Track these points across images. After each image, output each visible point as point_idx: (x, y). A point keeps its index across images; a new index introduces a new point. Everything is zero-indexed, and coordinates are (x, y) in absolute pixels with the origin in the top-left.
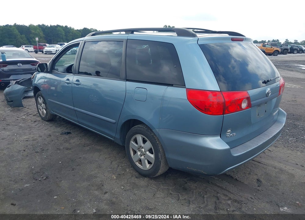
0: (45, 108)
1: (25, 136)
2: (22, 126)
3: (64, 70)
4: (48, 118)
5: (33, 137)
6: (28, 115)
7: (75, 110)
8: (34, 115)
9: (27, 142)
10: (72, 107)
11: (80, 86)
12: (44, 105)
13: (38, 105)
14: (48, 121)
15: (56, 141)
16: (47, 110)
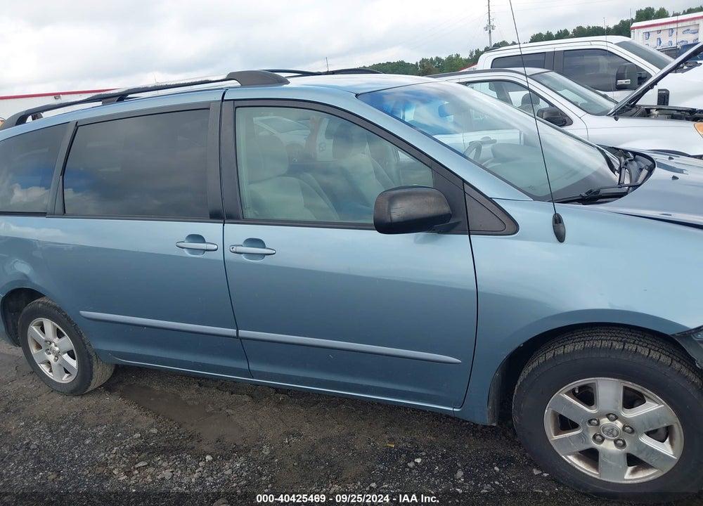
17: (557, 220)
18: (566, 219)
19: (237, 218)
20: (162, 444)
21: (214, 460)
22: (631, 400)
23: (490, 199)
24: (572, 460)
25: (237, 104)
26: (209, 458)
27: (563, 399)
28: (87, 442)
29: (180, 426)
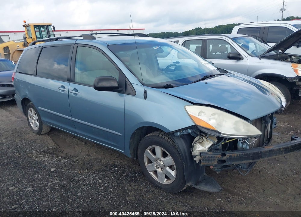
17: (145, 92)
18: (148, 92)
19: (73, 82)
20: (51, 152)
21: (61, 158)
22: (164, 155)
23: (131, 83)
24: (152, 174)
25: (78, 45)
26: (60, 157)
27: (148, 151)
28: (32, 148)
29: (59, 148)
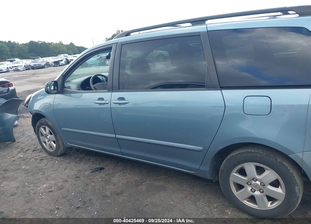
0: (54, 139)
1: (43, 184)
2: (27, 170)
3: (78, 87)
4: (61, 152)
5: (55, 185)
6: (25, 152)
7: (117, 139)
8: (34, 151)
9: (51, 193)
10: (113, 136)
11: (126, 105)
12: (53, 136)
13: (41, 137)
14: (60, 156)
15: (93, 184)
16: (58, 142)
